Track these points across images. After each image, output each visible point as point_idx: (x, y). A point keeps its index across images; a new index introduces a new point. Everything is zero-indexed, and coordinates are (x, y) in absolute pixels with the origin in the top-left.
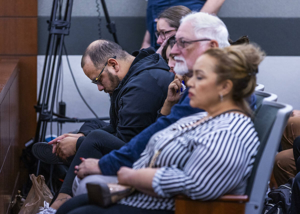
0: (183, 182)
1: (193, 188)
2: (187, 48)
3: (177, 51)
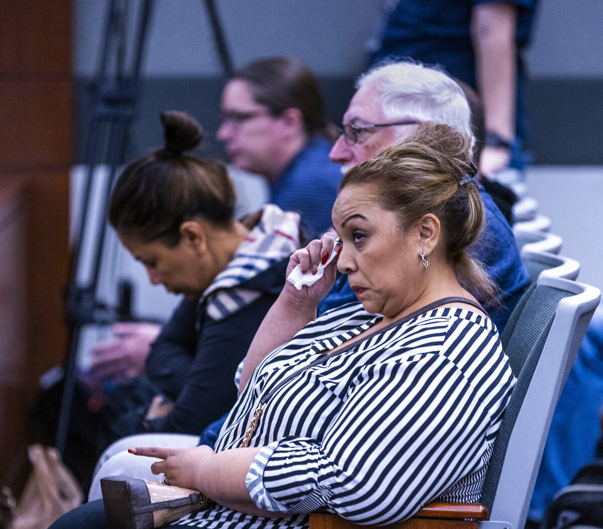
2: (365, 144)
3: (343, 152)
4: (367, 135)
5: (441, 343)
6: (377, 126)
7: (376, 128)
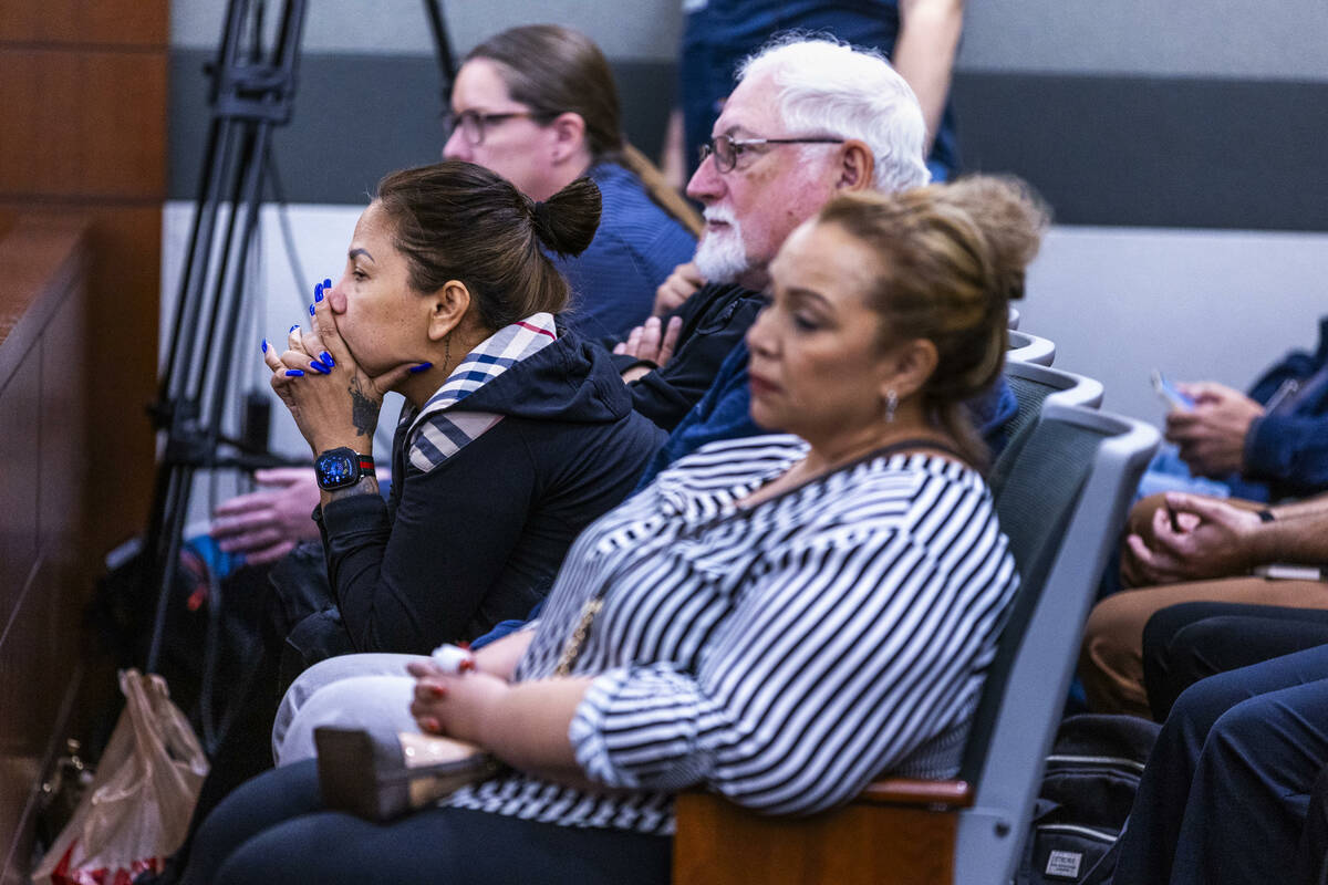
0: (691, 720)
1: (724, 746)
2: (749, 171)
3: (711, 182)
4: (753, 156)
5: (901, 513)
6: (769, 141)
7: (769, 145)
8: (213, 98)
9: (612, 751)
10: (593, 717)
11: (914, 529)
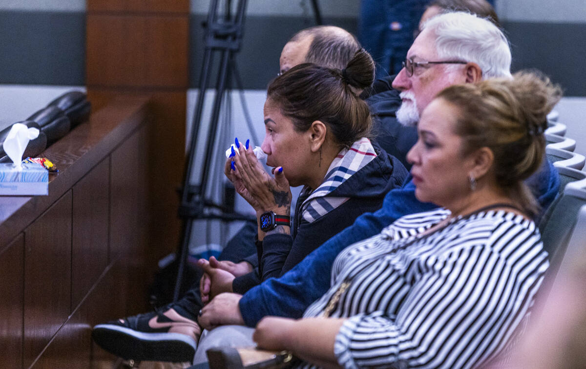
0: (396, 346)
1: (412, 358)
2: (420, 76)
3: (403, 81)
4: (423, 69)
5: (487, 238)
6: (430, 63)
7: (429, 64)
8: (204, 38)
9: (356, 359)
10: (345, 341)
11: (493, 245)
